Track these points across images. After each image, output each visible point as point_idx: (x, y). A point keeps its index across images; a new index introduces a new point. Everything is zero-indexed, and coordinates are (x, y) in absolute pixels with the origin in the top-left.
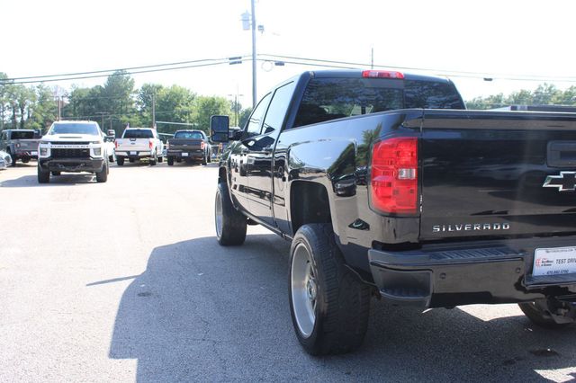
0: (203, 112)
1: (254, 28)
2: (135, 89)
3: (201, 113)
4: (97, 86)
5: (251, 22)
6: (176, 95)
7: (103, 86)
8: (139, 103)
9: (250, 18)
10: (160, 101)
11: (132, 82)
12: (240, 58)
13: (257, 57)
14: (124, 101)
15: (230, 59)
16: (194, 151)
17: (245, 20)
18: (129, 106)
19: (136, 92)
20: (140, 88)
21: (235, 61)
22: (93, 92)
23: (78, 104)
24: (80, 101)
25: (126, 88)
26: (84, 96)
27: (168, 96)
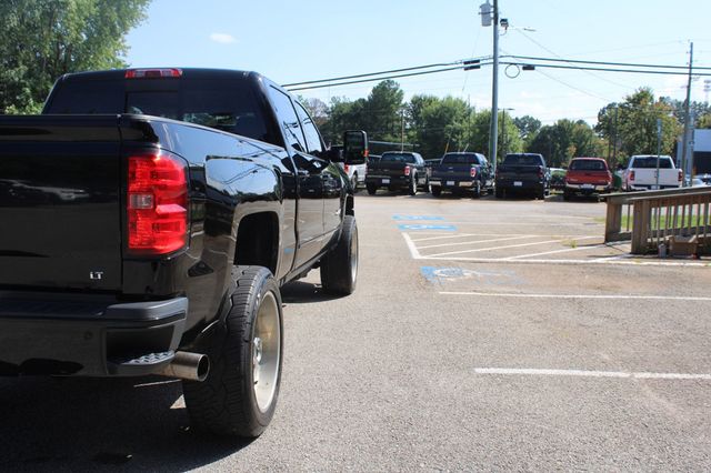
0: (477, 130)
1: (496, 23)
2: (403, 102)
3: (474, 131)
4: (360, 100)
5: (492, 15)
6: (448, 110)
7: (367, 99)
8: (407, 119)
9: (492, 10)
10: (428, 118)
11: (401, 93)
12: (478, 61)
13: (500, 60)
14: (390, 117)
15: (466, 63)
16: (397, 177)
17: (485, 13)
18: (396, 123)
19: (404, 106)
20: (409, 101)
21: (472, 65)
22: (355, 106)
23: (339, 121)
24: (340, 117)
25: (393, 102)
26: (345, 112)
27: (438, 111)
